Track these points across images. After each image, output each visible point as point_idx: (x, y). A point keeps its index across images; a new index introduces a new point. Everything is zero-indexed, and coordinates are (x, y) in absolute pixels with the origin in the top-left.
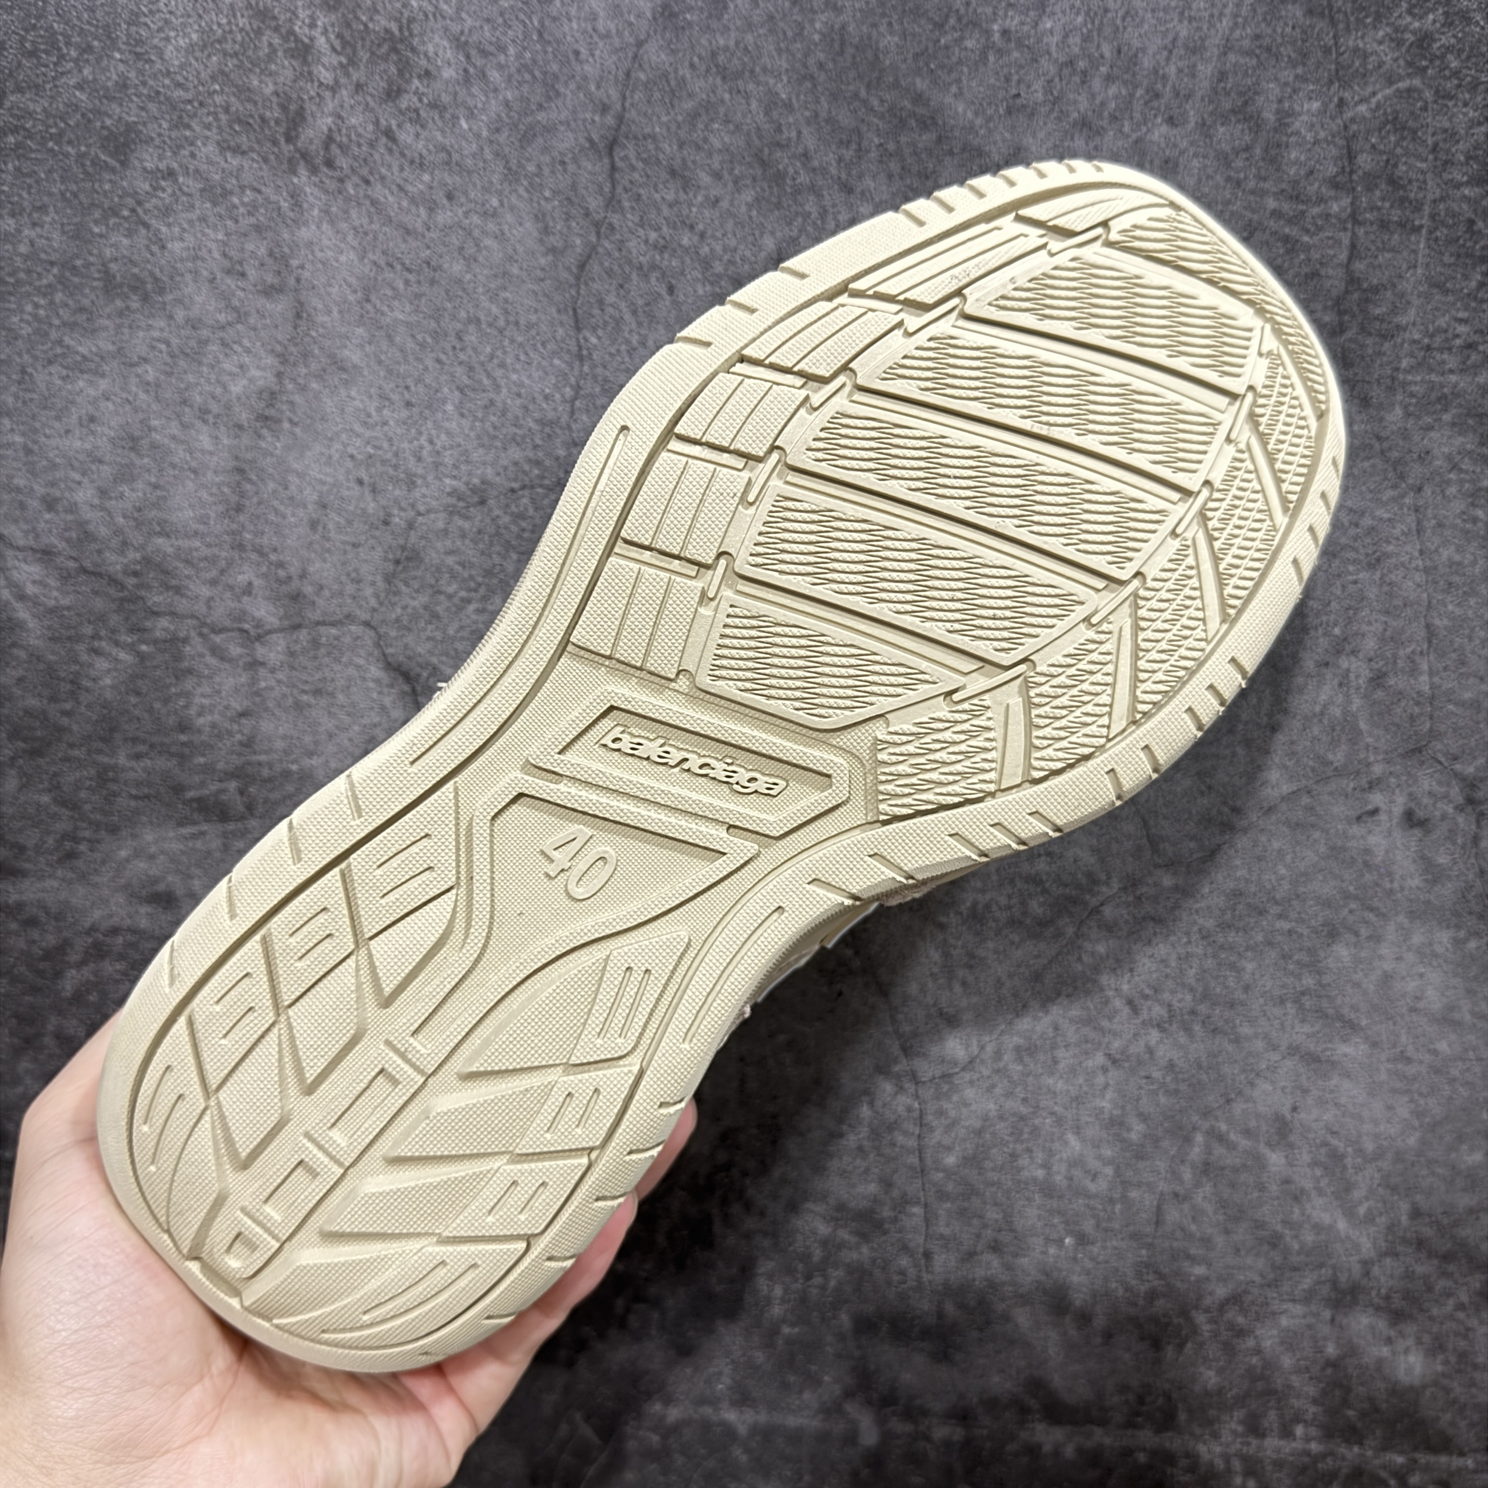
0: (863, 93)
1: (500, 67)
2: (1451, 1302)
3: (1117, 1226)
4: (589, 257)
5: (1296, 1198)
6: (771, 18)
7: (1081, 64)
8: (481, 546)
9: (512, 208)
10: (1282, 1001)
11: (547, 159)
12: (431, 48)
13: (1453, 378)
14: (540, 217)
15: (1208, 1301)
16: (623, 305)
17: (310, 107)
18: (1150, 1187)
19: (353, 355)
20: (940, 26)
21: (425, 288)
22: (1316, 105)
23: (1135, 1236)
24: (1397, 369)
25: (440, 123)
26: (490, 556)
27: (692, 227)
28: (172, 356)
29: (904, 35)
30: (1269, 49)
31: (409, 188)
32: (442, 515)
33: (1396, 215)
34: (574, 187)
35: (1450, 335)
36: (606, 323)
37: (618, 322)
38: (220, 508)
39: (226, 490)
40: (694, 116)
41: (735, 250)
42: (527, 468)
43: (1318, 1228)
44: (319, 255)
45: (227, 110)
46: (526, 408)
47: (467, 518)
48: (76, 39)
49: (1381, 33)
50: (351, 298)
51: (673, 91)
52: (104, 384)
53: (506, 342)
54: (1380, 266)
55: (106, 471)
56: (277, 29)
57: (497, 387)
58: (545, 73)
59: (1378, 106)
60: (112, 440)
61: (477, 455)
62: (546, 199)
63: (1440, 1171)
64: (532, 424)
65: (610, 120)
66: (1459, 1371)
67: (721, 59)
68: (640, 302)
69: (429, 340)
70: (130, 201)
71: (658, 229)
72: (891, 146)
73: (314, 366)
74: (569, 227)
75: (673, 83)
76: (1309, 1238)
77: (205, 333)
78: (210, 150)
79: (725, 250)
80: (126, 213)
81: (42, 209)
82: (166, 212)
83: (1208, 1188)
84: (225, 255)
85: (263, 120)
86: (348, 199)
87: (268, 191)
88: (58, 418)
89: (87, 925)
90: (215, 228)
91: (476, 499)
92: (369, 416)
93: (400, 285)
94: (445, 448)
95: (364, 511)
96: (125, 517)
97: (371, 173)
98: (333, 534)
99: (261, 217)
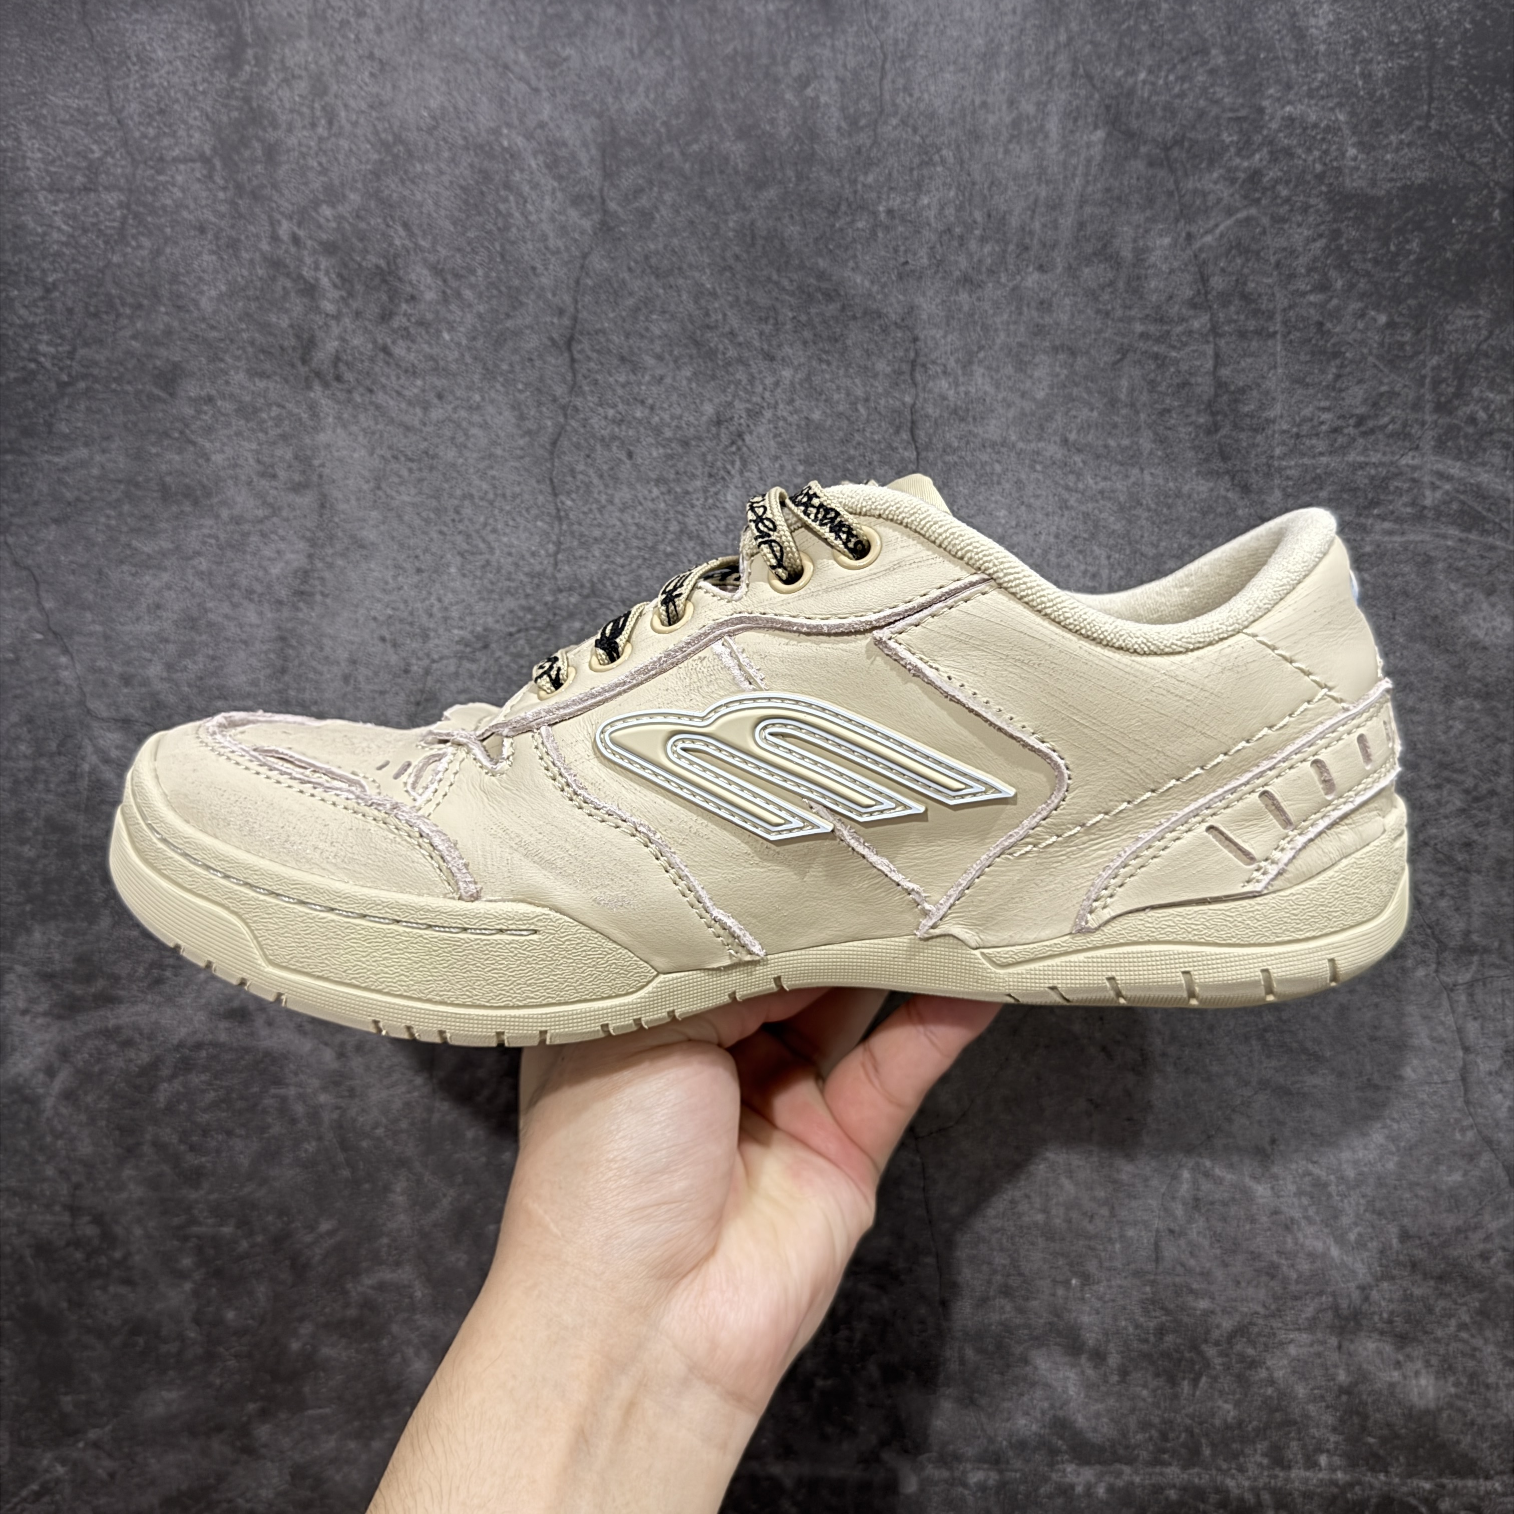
0: (775, 277)
1: (472, 287)
2: (1453, 1322)
3: (1120, 1266)
4: (560, 434)
5: (1287, 1228)
6: (692, 222)
7: (958, 230)
8: (487, 684)
9: (492, 401)
10: (1247, 1038)
11: (517, 358)
12: (413, 277)
13: (1324, 460)
14: (516, 406)
15: (1216, 1334)
16: (591, 472)
17: (320, 334)
18: (1146, 1225)
19: (370, 535)
20: (834, 213)
21: (425, 474)
22: (1167, 241)
23: (1138, 1274)
24: (1272, 457)
25: (426, 337)
26: (495, 691)
27: (642, 402)
28: (220, 547)
29: (804, 225)
30: (1119, 199)
31: (406, 393)
32: (453, 661)
33: (1252, 325)
34: (541, 379)
35: (1315, 422)
36: (578, 488)
37: (588, 485)
38: (268, 671)
39: (272, 656)
40: (636, 310)
41: (680, 417)
42: (521, 614)
43: (1312, 1256)
44: (336, 454)
45: (252, 343)
46: (516, 565)
47: (473, 661)
48: (130, 300)
49: (1215, 175)
50: (365, 487)
51: (616, 292)
52: (166, 577)
53: (496, 512)
54: (1243, 370)
55: (171, 648)
56: (288, 275)
57: (491, 550)
58: (509, 288)
59: (1222, 235)
60: (175, 623)
61: (479, 607)
62: (520, 391)
63: (1422, 1193)
64: (522, 577)
65: (566, 321)
66: (1472, 1393)
67: (653, 261)
68: (605, 467)
69: (432, 516)
70: (178, 425)
71: (614, 406)
72: (803, 318)
73: (339, 547)
74: (541, 412)
75: (616, 285)
76: (1305, 1266)
77: (246, 527)
78: (240, 377)
79: (672, 417)
80: (176, 435)
81: (108, 438)
82: (209, 430)
83: (1200, 1223)
84: (259, 461)
85: (282, 348)
86: (356, 406)
87: (289, 406)
88: (130, 608)
89: (175, 1042)
90: (249, 440)
91: (479, 645)
92: (387, 583)
93: (405, 473)
94: (451, 604)
95: (387, 664)
96: (189, 685)
97: (374, 383)
98: (363, 685)
99: (286, 427)
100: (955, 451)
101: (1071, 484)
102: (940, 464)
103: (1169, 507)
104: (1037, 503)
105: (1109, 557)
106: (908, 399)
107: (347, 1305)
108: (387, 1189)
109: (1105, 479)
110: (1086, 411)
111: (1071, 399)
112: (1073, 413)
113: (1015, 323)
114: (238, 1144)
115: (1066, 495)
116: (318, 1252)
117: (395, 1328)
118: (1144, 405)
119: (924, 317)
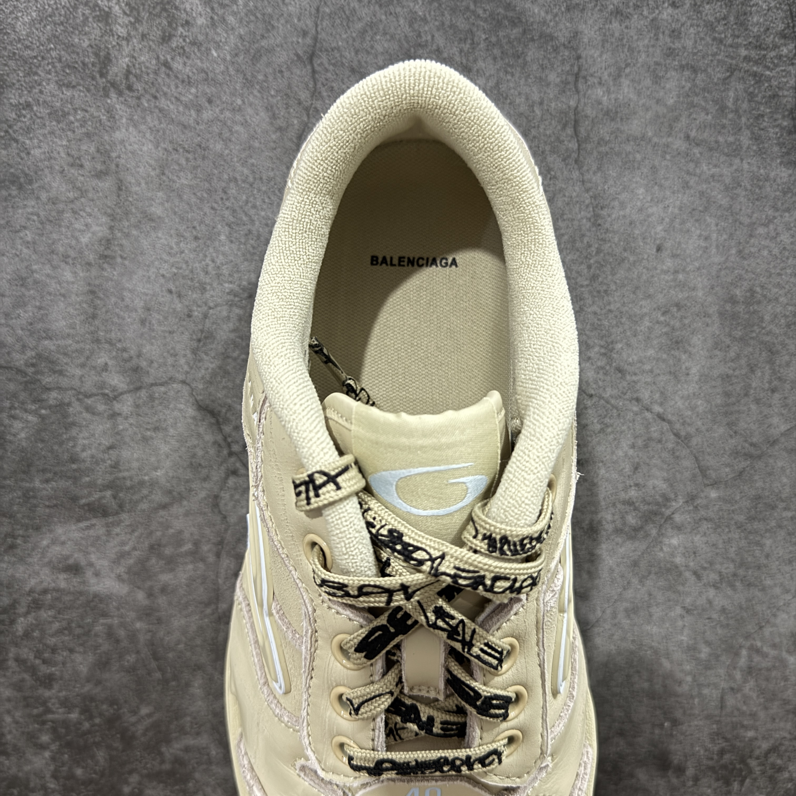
0: (472, 7)
1: (234, 14)
3: (697, 713)
4: (304, 131)
9: (251, 105)
10: (790, 562)
11: (270, 70)
12: (188, 6)
14: (269, 108)
15: (757, 752)
17: (114, 53)
18: (716, 686)
19: (157, 210)
21: (199, 162)
23: (709, 717)
25: (198, 54)
28: (42, 223)
31: (183, 99)
32: (225, 308)
34: (289, 86)
38: (82, 317)
39: (85, 305)
40: (363, 32)
44: (129, 148)
45: (60, 60)
47: (241, 307)
50: (153, 173)
51: (348, 18)
53: (255, 192)
55: (7, 301)
56: (86, 4)
57: (252, 221)
58: (264, 14)
60: (9, 281)
62: (272, 96)
65: (309, 41)
69: (205, 195)
70: (4, 126)
72: (494, 39)
73: (133, 220)
74: (289, 113)
75: (347, 12)
77: (61, 206)
78: (52, 87)
82: (28, 130)
83: (752, 683)
84: (68, 154)
85: (84, 64)
86: (144, 110)
87: (92, 110)
89: (27, 589)
90: (60, 138)
92: (171, 248)
93: (183, 162)
94: (222, 264)
95: (174, 310)
96: (22, 329)
97: (157, 91)
98: (156, 327)
99: (89, 127)
100: (607, 143)
101: (691, 170)
102: (595, 153)
103: (760, 188)
104: (667, 184)
105: (717, 225)
106: (572, 103)
107: (163, 762)
108: (188, 685)
109: (715, 166)
110: (703, 114)
111: (692, 105)
112: (694, 116)
113: (653, 46)
114: (78, 658)
115: (687, 178)
116: (140, 728)
117: (197, 775)
118: (745, 111)
119: (586, 40)
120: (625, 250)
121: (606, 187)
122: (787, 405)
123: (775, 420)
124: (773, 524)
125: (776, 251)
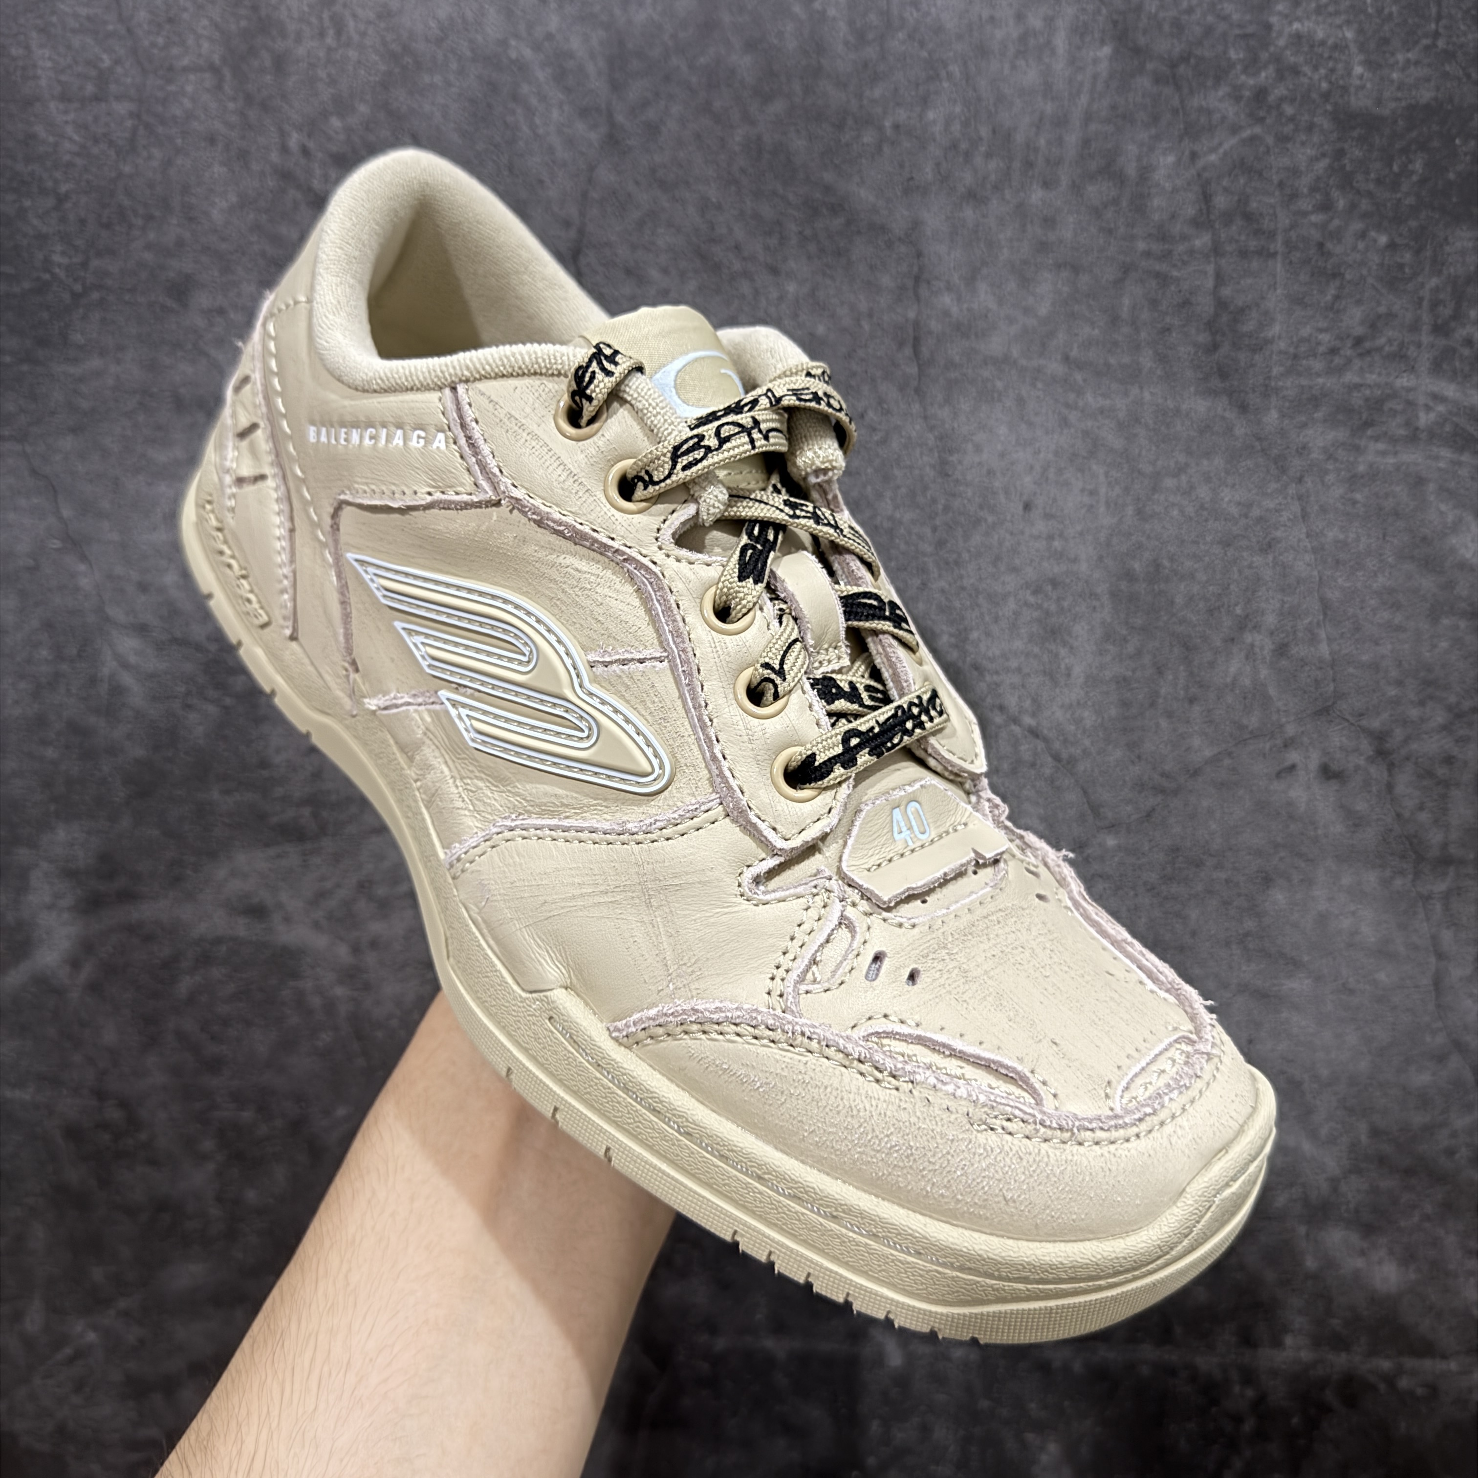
2: (1417, 1214)
7: (963, 146)
10: (1227, 944)
13: (1320, 380)
22: (1171, 159)
24: (1269, 377)
30: (1124, 116)
33: (1253, 244)
35: (1313, 343)
40: (642, 223)
49: (1221, 93)
51: (621, 205)
54: (1243, 290)
58: (517, 201)
59: (1226, 154)
63: (1392, 1092)
66: (1432, 1279)
67: (659, 174)
70: (191, 336)
75: (622, 198)
78: (252, 289)
80: (190, 346)
81: (122, 349)
88: (146, 517)
89: (197, 937)
100: (956, 367)
101: (1071, 402)
102: (941, 381)
103: (1167, 426)
104: (1038, 420)
105: (1107, 475)
106: (912, 315)
109: (1105, 397)
110: (1087, 329)
111: (1073, 316)
112: (1075, 330)
113: (1019, 239)
114: (257, 1034)
115: (1066, 412)
118: (1145, 323)
119: (929, 232)
120: (981, 507)
121: (956, 425)
122: (1211, 722)
123: (1196, 742)
124: (1200, 887)
125: (1190, 510)
